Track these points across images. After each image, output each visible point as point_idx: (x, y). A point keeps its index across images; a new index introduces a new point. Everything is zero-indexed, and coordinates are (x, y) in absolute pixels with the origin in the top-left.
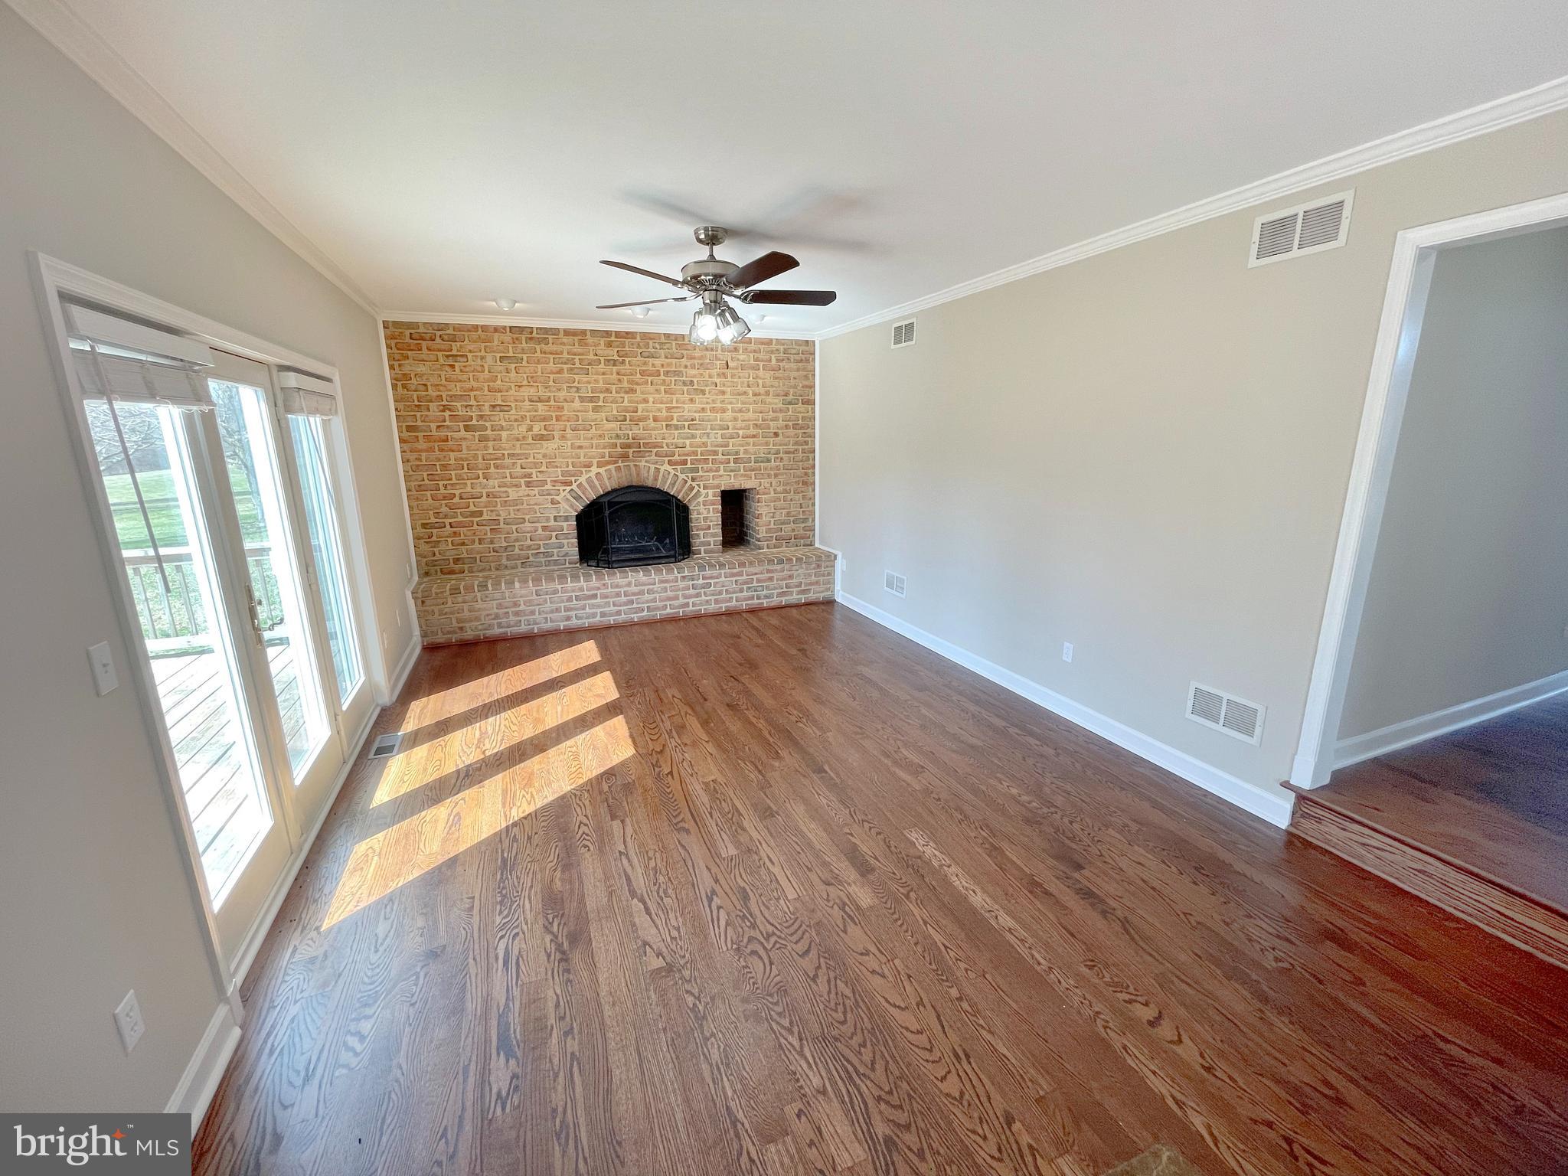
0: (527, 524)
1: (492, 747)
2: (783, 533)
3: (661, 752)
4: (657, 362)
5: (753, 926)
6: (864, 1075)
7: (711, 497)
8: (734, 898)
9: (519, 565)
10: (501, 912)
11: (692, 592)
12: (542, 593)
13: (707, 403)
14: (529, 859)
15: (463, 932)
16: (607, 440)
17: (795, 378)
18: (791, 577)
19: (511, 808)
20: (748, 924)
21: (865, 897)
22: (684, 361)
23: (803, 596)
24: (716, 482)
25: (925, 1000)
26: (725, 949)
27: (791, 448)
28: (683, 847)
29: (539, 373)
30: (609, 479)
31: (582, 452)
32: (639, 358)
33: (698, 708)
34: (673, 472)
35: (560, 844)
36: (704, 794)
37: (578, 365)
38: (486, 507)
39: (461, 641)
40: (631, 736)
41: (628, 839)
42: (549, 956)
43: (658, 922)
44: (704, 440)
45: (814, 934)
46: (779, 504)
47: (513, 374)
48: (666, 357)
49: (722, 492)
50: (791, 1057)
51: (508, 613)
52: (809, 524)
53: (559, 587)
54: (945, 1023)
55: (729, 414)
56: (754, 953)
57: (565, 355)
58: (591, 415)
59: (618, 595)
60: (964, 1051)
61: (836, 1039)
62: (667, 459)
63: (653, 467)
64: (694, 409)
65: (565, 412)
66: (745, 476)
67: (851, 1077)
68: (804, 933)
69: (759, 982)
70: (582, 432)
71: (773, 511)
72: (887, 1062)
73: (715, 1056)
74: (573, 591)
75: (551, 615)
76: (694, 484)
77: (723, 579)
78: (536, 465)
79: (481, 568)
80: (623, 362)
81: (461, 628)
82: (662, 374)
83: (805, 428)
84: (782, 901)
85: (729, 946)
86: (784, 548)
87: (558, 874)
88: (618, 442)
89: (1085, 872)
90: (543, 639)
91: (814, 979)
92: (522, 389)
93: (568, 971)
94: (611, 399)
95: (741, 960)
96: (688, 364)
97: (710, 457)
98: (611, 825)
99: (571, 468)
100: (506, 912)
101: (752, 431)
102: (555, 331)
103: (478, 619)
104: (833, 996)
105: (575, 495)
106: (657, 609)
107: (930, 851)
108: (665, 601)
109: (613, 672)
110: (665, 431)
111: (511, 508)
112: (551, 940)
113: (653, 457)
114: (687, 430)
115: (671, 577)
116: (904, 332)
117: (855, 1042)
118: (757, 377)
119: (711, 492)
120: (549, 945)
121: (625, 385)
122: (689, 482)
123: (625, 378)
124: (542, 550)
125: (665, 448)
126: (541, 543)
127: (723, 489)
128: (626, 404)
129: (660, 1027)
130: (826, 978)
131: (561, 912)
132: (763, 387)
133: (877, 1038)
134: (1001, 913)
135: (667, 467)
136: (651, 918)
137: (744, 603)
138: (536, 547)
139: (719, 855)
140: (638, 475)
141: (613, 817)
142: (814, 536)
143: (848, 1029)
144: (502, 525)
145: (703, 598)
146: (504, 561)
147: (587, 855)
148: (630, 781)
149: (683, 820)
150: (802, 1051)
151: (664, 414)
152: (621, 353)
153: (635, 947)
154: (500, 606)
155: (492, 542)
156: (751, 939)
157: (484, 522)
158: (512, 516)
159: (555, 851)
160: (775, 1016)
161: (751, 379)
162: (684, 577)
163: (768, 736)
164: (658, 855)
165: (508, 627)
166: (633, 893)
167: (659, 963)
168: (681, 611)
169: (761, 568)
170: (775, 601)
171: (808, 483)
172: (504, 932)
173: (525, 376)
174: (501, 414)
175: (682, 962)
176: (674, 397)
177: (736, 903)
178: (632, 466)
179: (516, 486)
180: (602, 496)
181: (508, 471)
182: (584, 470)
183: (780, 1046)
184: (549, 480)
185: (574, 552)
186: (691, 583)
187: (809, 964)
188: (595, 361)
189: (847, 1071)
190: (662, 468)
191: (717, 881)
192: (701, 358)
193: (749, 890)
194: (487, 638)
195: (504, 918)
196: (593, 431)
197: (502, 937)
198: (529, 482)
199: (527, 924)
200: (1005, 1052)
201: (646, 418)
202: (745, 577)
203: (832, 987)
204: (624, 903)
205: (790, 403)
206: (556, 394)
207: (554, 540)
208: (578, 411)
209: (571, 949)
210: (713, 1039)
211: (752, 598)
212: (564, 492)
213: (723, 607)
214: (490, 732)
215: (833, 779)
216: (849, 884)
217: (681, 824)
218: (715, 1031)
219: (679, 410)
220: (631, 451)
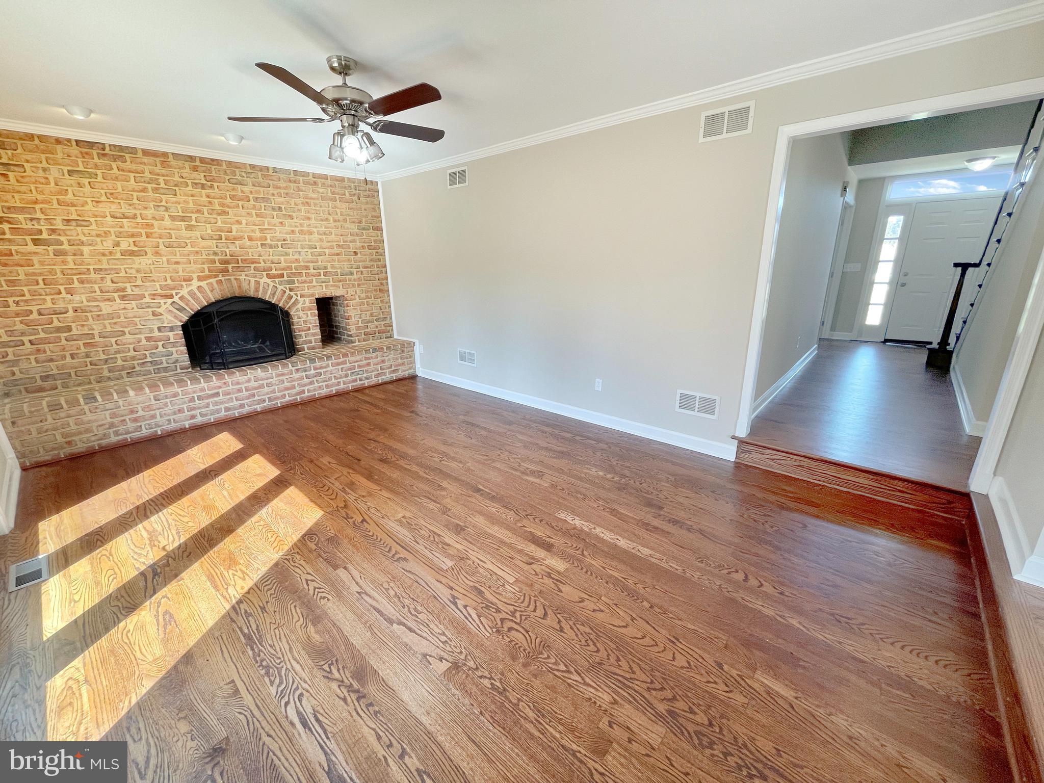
0: (128, 336)
1: (172, 540)
2: (369, 329)
3: (346, 506)
4: (245, 189)
5: (498, 611)
6: (631, 678)
7: (307, 304)
8: (472, 596)
9: (125, 376)
10: (272, 683)
11: (306, 381)
12: (160, 398)
13: (296, 226)
14: (273, 626)
15: (241, 717)
16: (204, 256)
17: (365, 210)
18: (383, 361)
19: (227, 589)
20: (494, 610)
21: (559, 565)
22: (271, 190)
23: (394, 375)
24: (311, 291)
25: (634, 616)
26: (488, 635)
27: (368, 263)
28: (410, 572)
29: (120, 190)
30: (212, 291)
31: (180, 268)
32: (227, 184)
33: (356, 467)
34: (272, 284)
35: (297, 603)
36: (401, 528)
37: (163, 185)
38: (74, 322)
39: (71, 454)
40: (312, 501)
41: (359, 580)
42: (345, 700)
43: (425, 635)
44: (297, 256)
45: (542, 600)
46: (365, 307)
47: (87, 189)
48: (254, 185)
49: (317, 299)
50: (581, 690)
51: (124, 420)
52: (388, 321)
53: (179, 390)
54: (654, 625)
55: (316, 236)
56: (510, 629)
57: (147, 174)
58: (184, 233)
59: (240, 391)
60: (674, 637)
61: (600, 664)
62: (265, 273)
63: (253, 280)
64: (285, 231)
65: (156, 230)
66: (334, 286)
67: (624, 684)
68: (535, 603)
69: (527, 647)
70: (177, 249)
71: (359, 313)
72: (638, 664)
73: (531, 715)
74: (194, 392)
75: (174, 417)
76: (292, 294)
77: (331, 368)
78: (129, 280)
79: (78, 382)
80: (212, 187)
81: (69, 443)
82: (252, 199)
83: (377, 248)
84: (507, 586)
85: (490, 631)
86: (371, 341)
87: (311, 629)
88: (217, 258)
89: (665, 509)
90: (170, 438)
91: (562, 630)
92: (100, 205)
93: (371, 704)
94: (204, 219)
95: (505, 637)
96: (275, 193)
97: (304, 272)
98: (337, 574)
99: (169, 282)
100: (277, 681)
101: (336, 250)
102: (133, 151)
103: (88, 431)
104: (580, 636)
105: (178, 307)
106: (277, 398)
107: (578, 522)
108: (282, 391)
109: (260, 453)
110: (260, 249)
111: (106, 322)
112: (339, 686)
113: (252, 271)
114: (280, 249)
115: (286, 371)
116: (457, 177)
117: (612, 659)
118: (336, 207)
119: (307, 300)
120: (338, 691)
121: (217, 207)
122: (288, 292)
123: (216, 201)
124: (149, 359)
125: (263, 264)
126: (147, 353)
127: (317, 297)
128: (219, 224)
129: (477, 712)
130: (568, 626)
131: (334, 659)
132: (341, 215)
133: (623, 652)
134: (640, 548)
135: (265, 279)
136: (416, 634)
137: (350, 385)
138: (143, 357)
139: (442, 570)
140: (240, 287)
141: (335, 567)
142: (392, 330)
143: (603, 654)
144: (97, 339)
145: (316, 384)
146: (106, 373)
147: (329, 604)
148: (331, 535)
149: (396, 553)
150: (585, 682)
151: (258, 234)
152: (208, 178)
153: (417, 661)
154: (113, 416)
155: (87, 356)
156: (502, 620)
157: (75, 337)
158: (109, 329)
159: (297, 612)
160: (554, 667)
161: (330, 208)
162: (297, 370)
163: (425, 475)
164: (392, 585)
165: (126, 434)
166: (390, 621)
167: (445, 665)
168: (298, 397)
169: (361, 357)
170: (374, 381)
171: (383, 290)
172: (286, 699)
173: (103, 192)
174: (79, 229)
175: (463, 657)
176: (266, 221)
177: (475, 598)
178: (233, 280)
179: (109, 300)
180: (206, 307)
181: (96, 287)
182: (184, 283)
183: (569, 684)
184: (146, 294)
185: (185, 359)
186: (304, 374)
187: (551, 621)
188: (181, 183)
189: (619, 681)
190: (262, 281)
191: (451, 588)
192: (286, 188)
193: (479, 587)
194: (102, 447)
195: (278, 686)
196: (189, 248)
197: (287, 704)
198: (124, 296)
199: (305, 682)
200: (693, 627)
201: (241, 238)
202: (348, 365)
203: (576, 630)
204: (387, 631)
205: (364, 229)
206: (142, 212)
207: (160, 349)
208: (170, 229)
209: (363, 686)
210: (521, 703)
211: (355, 380)
212: (165, 305)
213: (334, 390)
214: (159, 529)
215: (490, 494)
216: (543, 559)
217: (397, 556)
218: (519, 696)
219: (271, 231)
220: (230, 266)
